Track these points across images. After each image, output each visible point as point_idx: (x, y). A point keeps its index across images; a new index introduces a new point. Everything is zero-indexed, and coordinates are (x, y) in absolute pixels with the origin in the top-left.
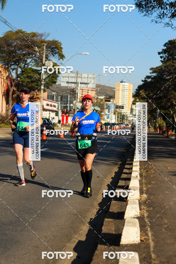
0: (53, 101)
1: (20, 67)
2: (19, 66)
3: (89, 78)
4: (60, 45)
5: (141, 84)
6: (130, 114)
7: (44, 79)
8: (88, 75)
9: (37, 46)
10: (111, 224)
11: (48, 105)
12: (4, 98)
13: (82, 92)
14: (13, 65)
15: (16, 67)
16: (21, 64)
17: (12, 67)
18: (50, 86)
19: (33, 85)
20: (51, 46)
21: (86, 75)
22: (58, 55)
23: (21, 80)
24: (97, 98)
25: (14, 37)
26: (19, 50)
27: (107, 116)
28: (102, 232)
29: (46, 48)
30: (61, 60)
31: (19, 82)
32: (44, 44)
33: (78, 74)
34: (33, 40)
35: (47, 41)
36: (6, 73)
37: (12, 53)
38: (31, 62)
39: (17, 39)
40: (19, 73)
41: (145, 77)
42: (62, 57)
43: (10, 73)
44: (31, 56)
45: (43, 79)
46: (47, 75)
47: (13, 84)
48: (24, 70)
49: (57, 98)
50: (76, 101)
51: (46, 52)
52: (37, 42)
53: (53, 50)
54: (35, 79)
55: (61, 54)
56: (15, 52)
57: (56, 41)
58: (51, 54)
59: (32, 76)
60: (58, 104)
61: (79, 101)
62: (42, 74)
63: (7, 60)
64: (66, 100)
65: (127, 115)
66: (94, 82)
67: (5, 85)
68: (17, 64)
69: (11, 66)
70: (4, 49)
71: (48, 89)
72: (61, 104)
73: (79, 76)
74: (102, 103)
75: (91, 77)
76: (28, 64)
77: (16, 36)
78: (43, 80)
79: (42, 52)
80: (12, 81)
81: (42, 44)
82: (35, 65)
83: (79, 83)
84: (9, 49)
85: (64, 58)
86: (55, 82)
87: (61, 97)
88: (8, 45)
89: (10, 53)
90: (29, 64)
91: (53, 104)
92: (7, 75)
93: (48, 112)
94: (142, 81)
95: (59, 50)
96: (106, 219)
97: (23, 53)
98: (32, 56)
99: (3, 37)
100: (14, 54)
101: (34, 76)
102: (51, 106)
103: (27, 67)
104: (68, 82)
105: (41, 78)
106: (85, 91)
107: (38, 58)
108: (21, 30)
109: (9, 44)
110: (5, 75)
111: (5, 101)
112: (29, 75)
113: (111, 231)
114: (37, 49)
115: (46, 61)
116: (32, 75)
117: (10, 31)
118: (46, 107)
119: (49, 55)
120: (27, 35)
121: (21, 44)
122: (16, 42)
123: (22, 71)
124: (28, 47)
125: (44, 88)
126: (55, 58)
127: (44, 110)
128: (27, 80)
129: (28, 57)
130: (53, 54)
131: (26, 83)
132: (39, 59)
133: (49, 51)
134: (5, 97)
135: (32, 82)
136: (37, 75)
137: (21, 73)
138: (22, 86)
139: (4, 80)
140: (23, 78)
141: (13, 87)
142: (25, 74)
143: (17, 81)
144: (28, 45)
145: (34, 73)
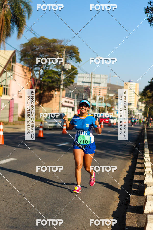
0: (71, 99)
1: (43, 69)
2: (42, 68)
3: (101, 79)
4: (77, 50)
5: (148, 85)
6: (136, 109)
8: (101, 75)
10: (133, 217)
11: (66, 102)
13: (95, 90)
14: (36, 66)
15: (39, 68)
16: (44, 66)
17: (36, 69)
18: (68, 85)
19: (54, 84)
20: (69, 51)
21: (99, 76)
22: (76, 58)
23: (43, 80)
24: (108, 96)
25: (37, 43)
26: (41, 54)
27: (117, 111)
28: (126, 226)
29: (65, 53)
30: (78, 63)
31: (41, 81)
32: (63, 49)
33: (92, 76)
34: (54, 46)
35: (66, 46)
36: (30, 74)
37: (36, 57)
38: (52, 65)
39: (39, 45)
40: (41, 73)
41: (152, 79)
42: (79, 60)
43: (33, 74)
45: (62, 80)
46: (66, 76)
47: (36, 83)
48: (45, 71)
49: (74, 96)
50: (90, 99)
51: (65, 57)
52: (57, 48)
53: (71, 54)
54: (55, 79)
55: (78, 58)
56: (38, 56)
57: (74, 47)
58: (69, 57)
59: (52, 77)
60: (75, 101)
61: (93, 98)
62: (61, 75)
63: (31, 62)
64: (81, 98)
65: (134, 111)
66: (106, 82)
68: (40, 66)
69: (34, 68)
70: (28, 53)
71: (67, 89)
72: (77, 101)
73: (93, 76)
74: (112, 100)
75: (103, 77)
77: (39, 42)
78: (63, 81)
79: (61, 56)
80: (35, 81)
82: (55, 67)
83: (93, 83)
84: (33, 53)
85: (80, 61)
86: (73, 82)
87: (77, 95)
88: (32, 50)
89: (34, 57)
90: (50, 66)
91: (70, 101)
92: (31, 75)
93: (66, 108)
94: (149, 82)
95: (76, 54)
96: (128, 213)
99: (28, 43)
101: (54, 77)
102: (69, 102)
103: (49, 69)
104: (83, 82)
105: (60, 79)
106: (97, 89)
108: (44, 37)
109: (33, 49)
110: (29, 75)
112: (50, 75)
113: (134, 224)
114: (57, 53)
115: (65, 64)
116: (52, 75)
117: (34, 38)
118: (64, 104)
119: (68, 59)
120: (49, 42)
121: (43, 49)
122: (39, 47)
123: (44, 73)
124: (50, 52)
125: (63, 87)
126: (73, 61)
127: (63, 106)
128: (48, 81)
130: (71, 58)
131: (48, 83)
133: (68, 55)
135: (53, 82)
136: (57, 76)
137: (43, 73)
138: (44, 85)
139: (28, 80)
140: (45, 79)
141: (36, 86)
142: (47, 75)
143: (39, 81)
144: (50, 49)
145: (55, 74)
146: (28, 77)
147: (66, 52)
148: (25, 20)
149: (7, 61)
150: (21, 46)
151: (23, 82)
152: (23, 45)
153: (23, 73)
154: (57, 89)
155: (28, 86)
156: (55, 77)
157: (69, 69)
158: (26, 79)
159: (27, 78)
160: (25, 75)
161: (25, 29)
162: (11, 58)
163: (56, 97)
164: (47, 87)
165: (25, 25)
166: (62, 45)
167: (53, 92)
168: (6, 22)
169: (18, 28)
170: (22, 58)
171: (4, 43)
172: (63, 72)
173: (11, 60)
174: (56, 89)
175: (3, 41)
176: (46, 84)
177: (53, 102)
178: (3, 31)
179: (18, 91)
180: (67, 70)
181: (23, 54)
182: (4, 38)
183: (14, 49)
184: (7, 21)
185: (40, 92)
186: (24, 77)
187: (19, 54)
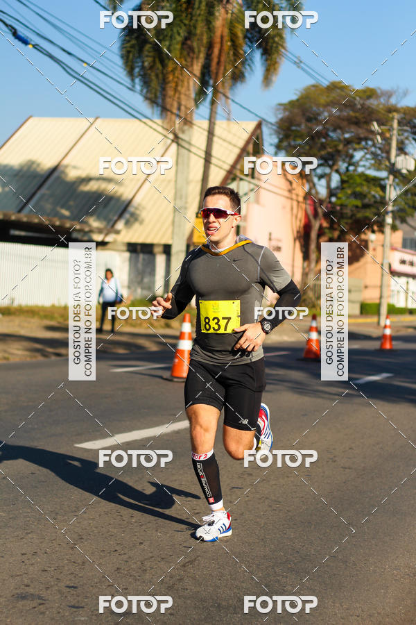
1: (337, 171)
2: (335, 167)
7: (395, 201)
9: (378, 121)
11: (403, 262)
12: (298, 244)
14: (321, 165)
15: (327, 170)
16: (340, 163)
17: (319, 171)
18: (408, 215)
19: (368, 213)
20: (411, 120)
23: (339, 202)
25: (323, 100)
26: (334, 130)
29: (398, 126)
31: (334, 205)
32: (393, 116)
34: (369, 107)
35: (402, 108)
36: (303, 185)
37: (319, 138)
38: (364, 159)
39: (327, 105)
43: (311, 185)
44: (363, 143)
45: (390, 200)
46: (400, 189)
47: (320, 211)
48: (345, 178)
51: (399, 135)
52: (378, 112)
54: (373, 200)
56: (326, 136)
58: (411, 139)
59: (365, 193)
62: (388, 187)
67: (301, 215)
68: (331, 163)
70: (298, 128)
71: (404, 226)
76: (356, 165)
77: (328, 97)
78: (391, 204)
79: (388, 135)
80: (317, 205)
81: (391, 115)
82: (372, 165)
84: (310, 128)
88: (309, 120)
89: (312, 138)
90: (358, 162)
92: (307, 188)
93: (403, 280)
97: (345, 139)
98: (367, 144)
99: (298, 100)
100: (323, 140)
101: (369, 193)
102: (412, 264)
103: (355, 170)
105: (385, 198)
107: (380, 149)
108: (339, 82)
109: (312, 116)
110: (301, 189)
111: (302, 251)
112: (358, 189)
114: (375, 126)
115: (397, 155)
116: (365, 189)
117: (313, 86)
118: (397, 267)
119: (407, 142)
121: (339, 117)
122: (328, 111)
123: (343, 182)
124: (357, 123)
125: (393, 221)
127: (393, 273)
128: (353, 204)
129: (356, 146)
130: (414, 140)
131: (352, 211)
132: (382, 152)
133: (406, 131)
134: (300, 242)
135: (365, 206)
136: (378, 189)
137: (339, 184)
138: (341, 216)
139: (298, 202)
140: (344, 198)
141: (320, 220)
142: (349, 187)
143: (329, 205)
144: (356, 117)
145: (371, 185)
146: (297, 195)
147: (400, 123)
148: (284, 36)
149: (237, 151)
150: (278, 110)
151: (284, 207)
152: (282, 107)
153: (282, 183)
154: (378, 227)
155: (296, 217)
156: (373, 193)
157: (409, 171)
158: (292, 199)
159: (294, 197)
160: (290, 187)
161: (283, 59)
162: (248, 143)
163: (374, 249)
164: (349, 221)
165: (283, 50)
166: (392, 106)
167: (365, 234)
168: (232, 41)
169: (264, 57)
170: (281, 141)
171: (226, 102)
172: (391, 177)
173: (250, 148)
174: (376, 228)
175: (224, 95)
176: (348, 211)
177: (366, 263)
178: (222, 68)
179: (270, 234)
180: (404, 171)
181: (284, 130)
182: (228, 88)
183: (259, 119)
184: (234, 38)
185: (330, 235)
186: (286, 194)
187: (273, 132)
